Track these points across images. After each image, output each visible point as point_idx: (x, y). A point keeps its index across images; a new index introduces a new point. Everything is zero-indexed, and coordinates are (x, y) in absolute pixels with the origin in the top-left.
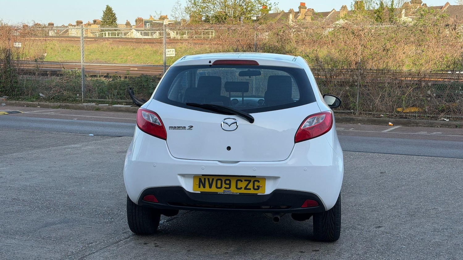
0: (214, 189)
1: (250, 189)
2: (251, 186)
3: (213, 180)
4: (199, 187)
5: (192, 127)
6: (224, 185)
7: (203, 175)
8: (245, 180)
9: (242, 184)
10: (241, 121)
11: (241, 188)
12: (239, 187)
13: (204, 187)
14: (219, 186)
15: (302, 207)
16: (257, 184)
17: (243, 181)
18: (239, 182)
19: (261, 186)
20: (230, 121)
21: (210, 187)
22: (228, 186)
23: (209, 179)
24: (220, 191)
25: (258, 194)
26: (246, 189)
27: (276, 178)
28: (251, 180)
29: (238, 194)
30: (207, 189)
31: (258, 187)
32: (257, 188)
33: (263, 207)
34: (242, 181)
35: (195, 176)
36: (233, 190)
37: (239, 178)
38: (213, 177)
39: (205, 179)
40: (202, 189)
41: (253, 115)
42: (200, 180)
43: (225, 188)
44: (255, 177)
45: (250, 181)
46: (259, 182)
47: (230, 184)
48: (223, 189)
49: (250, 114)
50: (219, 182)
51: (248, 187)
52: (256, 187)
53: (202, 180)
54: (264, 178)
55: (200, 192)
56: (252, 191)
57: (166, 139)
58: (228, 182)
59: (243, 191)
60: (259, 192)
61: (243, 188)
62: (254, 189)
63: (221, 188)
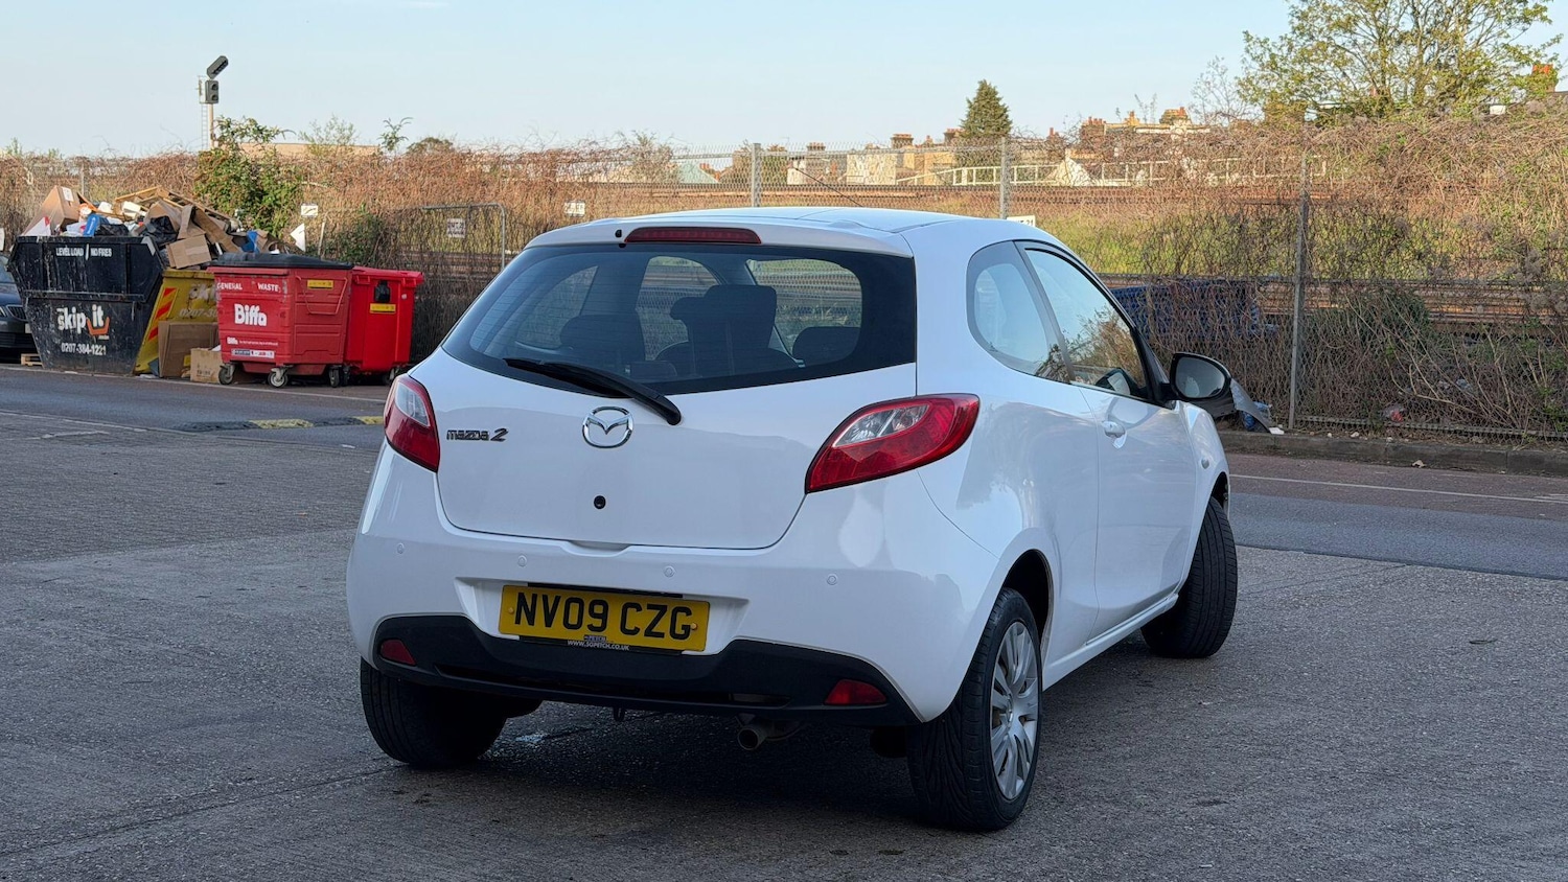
0: (558, 631)
1: (661, 635)
2: (664, 626)
3: (557, 600)
4: (518, 621)
5: (504, 431)
6: (588, 619)
7: (532, 585)
8: (650, 607)
9: (640, 619)
10: (640, 417)
11: (635, 631)
12: (630, 626)
13: (531, 622)
14: (573, 620)
15: (825, 704)
16: (682, 619)
17: (644, 607)
18: (631, 611)
19: (693, 626)
20: (608, 418)
21: (548, 623)
22: (598, 623)
23: (545, 599)
24: (576, 637)
25: (684, 653)
26: (649, 633)
27: (738, 603)
28: (666, 607)
29: (627, 648)
30: (539, 630)
31: (687, 628)
32: (683, 632)
33: (738, 697)
34: (639, 609)
35: (509, 588)
36: (614, 637)
37: (633, 599)
38: (558, 593)
39: (535, 597)
40: (526, 629)
41: (676, 400)
42: (521, 597)
43: (591, 627)
44: (679, 596)
45: (663, 609)
46: (688, 612)
47: (604, 617)
48: (584, 630)
49: (668, 397)
50: (574, 608)
51: (654, 630)
52: (679, 631)
53: (527, 598)
54: (704, 603)
55: (517, 638)
56: (668, 643)
57: (435, 469)
58: (599, 609)
59: (640, 640)
60: (688, 648)
61: (642, 632)
62: (674, 635)
63: (577, 626)
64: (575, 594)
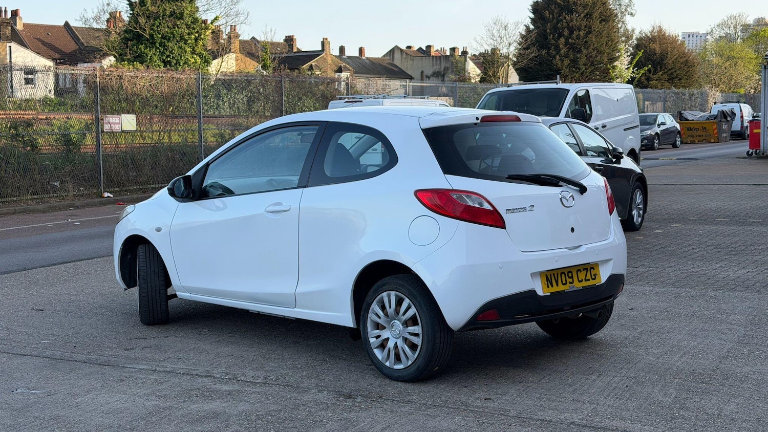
0: (561, 288)
1: (589, 280)
2: (589, 277)
3: (558, 274)
4: (548, 287)
5: (533, 206)
6: (568, 280)
7: (547, 271)
8: (584, 270)
9: (582, 275)
11: (582, 280)
12: (580, 279)
13: (552, 286)
14: (564, 282)
16: (593, 272)
17: (582, 271)
18: (579, 272)
19: (597, 273)
21: (557, 285)
22: (571, 280)
23: (554, 274)
24: (566, 288)
25: (595, 285)
26: (586, 280)
28: (587, 268)
29: (582, 288)
30: (555, 289)
31: (595, 275)
35: (541, 274)
36: (578, 285)
37: (578, 268)
38: (557, 271)
40: (551, 290)
42: (547, 276)
43: (570, 283)
44: (590, 263)
45: (587, 270)
46: (594, 269)
47: (572, 277)
48: (568, 285)
50: (563, 275)
51: (587, 278)
52: (593, 277)
53: (550, 276)
54: (598, 264)
55: (549, 294)
56: (591, 283)
58: (570, 275)
59: (585, 284)
60: (597, 282)
61: (584, 280)
62: (593, 279)
63: (565, 284)
64: (563, 271)
